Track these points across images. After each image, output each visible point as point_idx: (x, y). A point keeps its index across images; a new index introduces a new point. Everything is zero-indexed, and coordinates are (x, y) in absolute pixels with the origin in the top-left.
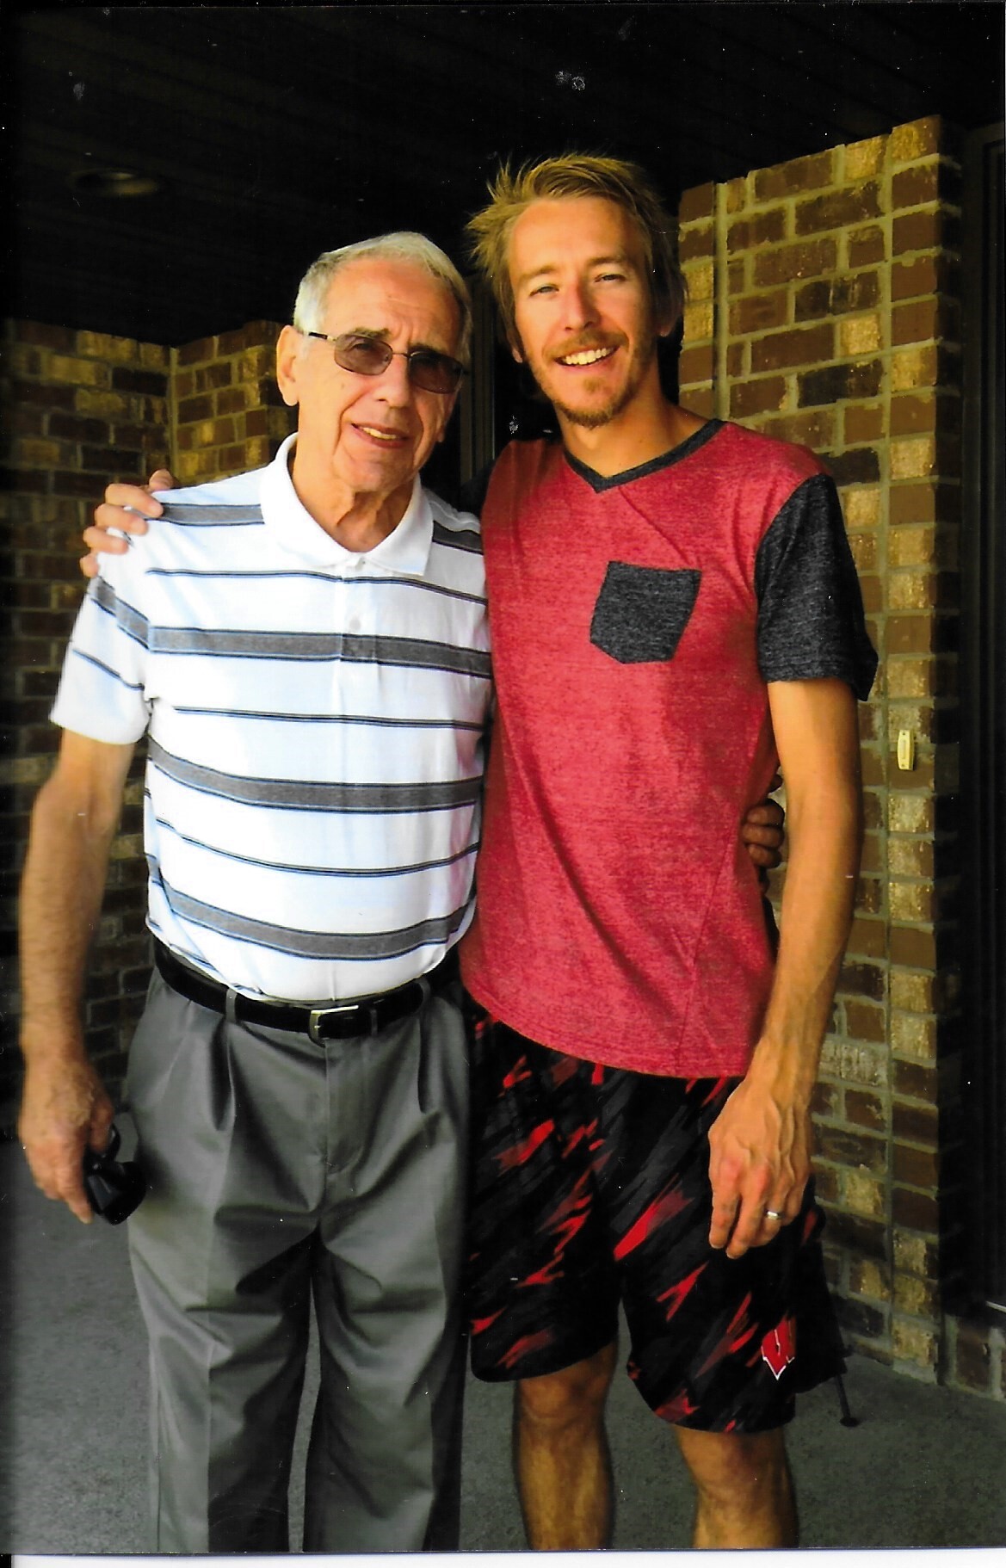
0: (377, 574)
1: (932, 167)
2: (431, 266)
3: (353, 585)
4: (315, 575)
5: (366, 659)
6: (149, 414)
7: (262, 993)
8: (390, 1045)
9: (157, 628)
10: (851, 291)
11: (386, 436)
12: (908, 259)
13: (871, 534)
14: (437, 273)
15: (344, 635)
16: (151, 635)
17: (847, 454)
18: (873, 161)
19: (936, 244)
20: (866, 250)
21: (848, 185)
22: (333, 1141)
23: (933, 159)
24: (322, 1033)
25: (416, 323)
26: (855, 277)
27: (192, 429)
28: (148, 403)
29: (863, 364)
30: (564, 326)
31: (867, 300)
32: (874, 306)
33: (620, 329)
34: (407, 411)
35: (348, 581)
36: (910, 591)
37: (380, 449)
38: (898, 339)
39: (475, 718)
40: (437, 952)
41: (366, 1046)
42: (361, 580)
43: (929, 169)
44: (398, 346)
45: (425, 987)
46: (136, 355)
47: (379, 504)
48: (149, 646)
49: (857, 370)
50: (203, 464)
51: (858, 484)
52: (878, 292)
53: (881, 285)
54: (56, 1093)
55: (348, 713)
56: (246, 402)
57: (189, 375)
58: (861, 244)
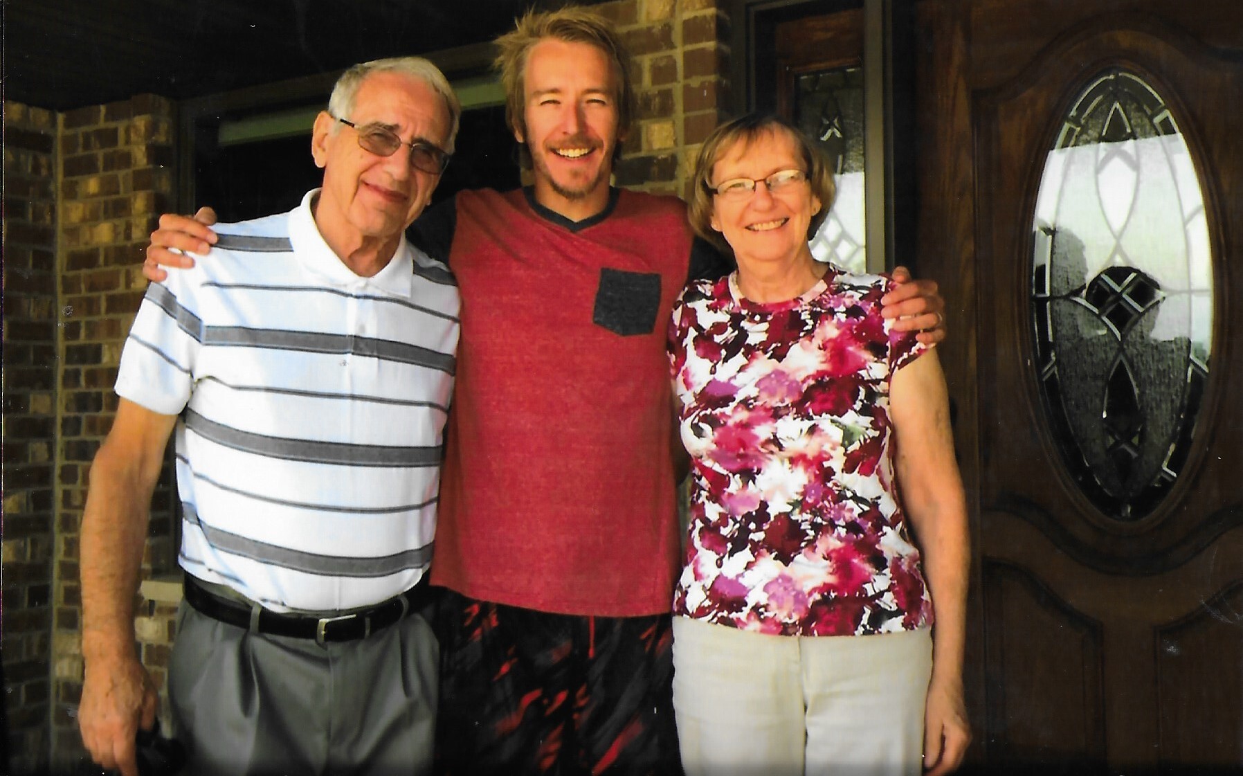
0: (378, 293)
1: (712, 17)
2: (433, 84)
3: (361, 300)
4: (332, 291)
5: (371, 354)
6: (36, 168)
7: (283, 604)
8: (377, 648)
9: (208, 327)
10: (653, 103)
12: (695, 82)
14: (437, 90)
15: (355, 336)
16: (204, 333)
18: (668, 8)
19: (715, 73)
20: (664, 73)
21: (650, 25)
22: (335, 722)
23: (711, 11)
24: (327, 637)
25: (419, 124)
26: (656, 93)
27: (76, 183)
28: (35, 158)
29: (663, 156)
30: (563, 130)
31: (665, 111)
32: (670, 115)
33: (598, 137)
34: (407, 182)
35: (357, 297)
38: (688, 141)
39: (443, 401)
40: (415, 575)
41: (360, 647)
42: (366, 297)
43: (709, 18)
44: (405, 138)
45: (405, 602)
46: (25, 115)
47: (380, 246)
48: (201, 340)
49: (658, 160)
50: (88, 212)
52: (673, 105)
53: (675, 99)
54: (114, 686)
55: (357, 393)
56: (133, 161)
57: (76, 136)
58: (660, 68)
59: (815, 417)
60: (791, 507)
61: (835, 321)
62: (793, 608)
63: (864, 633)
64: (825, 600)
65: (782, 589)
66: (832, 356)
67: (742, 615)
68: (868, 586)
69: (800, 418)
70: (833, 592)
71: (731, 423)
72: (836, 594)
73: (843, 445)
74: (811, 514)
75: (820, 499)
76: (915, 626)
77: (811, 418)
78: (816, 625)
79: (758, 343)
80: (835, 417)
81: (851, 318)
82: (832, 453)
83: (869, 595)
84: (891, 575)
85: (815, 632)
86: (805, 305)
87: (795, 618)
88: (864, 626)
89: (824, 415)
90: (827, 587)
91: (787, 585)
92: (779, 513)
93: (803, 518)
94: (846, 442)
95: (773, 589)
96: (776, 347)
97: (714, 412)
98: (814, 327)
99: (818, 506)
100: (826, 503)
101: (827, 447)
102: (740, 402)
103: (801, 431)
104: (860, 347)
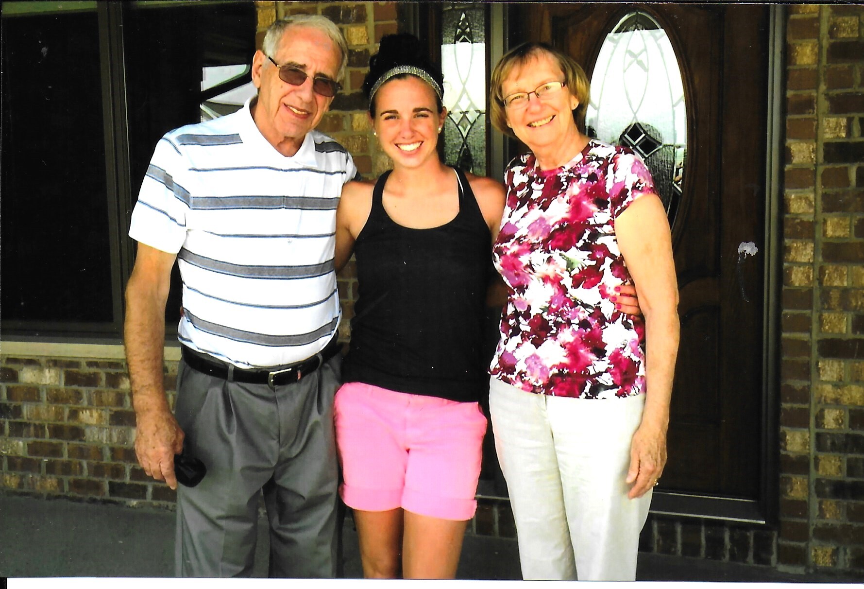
2: (329, 35)
4: (270, 168)
5: (297, 207)
7: (248, 365)
9: (195, 197)
10: (352, 13)
11: (299, 113)
13: (366, 135)
15: (286, 197)
16: (192, 201)
17: (352, 94)
22: (283, 432)
24: (275, 383)
25: (319, 63)
26: (354, 6)
29: (359, 50)
31: (361, 19)
32: (364, 22)
34: (312, 103)
36: (387, 164)
37: (297, 118)
40: (327, 339)
41: (295, 387)
42: (290, 170)
44: (310, 73)
45: (321, 358)
48: (191, 206)
49: (356, 52)
51: (358, 110)
52: (366, 15)
53: (368, 12)
59: (552, 252)
60: (542, 311)
61: (579, 183)
62: (539, 376)
63: (586, 398)
64: (560, 374)
65: (533, 363)
66: (573, 209)
67: (513, 377)
68: (590, 368)
69: (544, 252)
70: (566, 369)
71: (508, 253)
72: (568, 370)
73: (567, 270)
74: (554, 315)
75: (561, 306)
76: (627, 395)
77: (549, 252)
78: (554, 388)
79: (536, 198)
80: (562, 252)
81: (589, 182)
82: (562, 275)
83: (591, 374)
84: (609, 361)
85: (553, 393)
86: (566, 172)
87: (541, 382)
88: (586, 393)
89: (556, 250)
90: (562, 366)
91: (537, 361)
92: (537, 314)
93: (550, 318)
94: (569, 269)
95: (529, 361)
96: (545, 201)
97: (501, 246)
98: (567, 186)
99: (559, 311)
100: (565, 308)
101: (558, 272)
102: (517, 239)
103: (544, 260)
104: (590, 202)
